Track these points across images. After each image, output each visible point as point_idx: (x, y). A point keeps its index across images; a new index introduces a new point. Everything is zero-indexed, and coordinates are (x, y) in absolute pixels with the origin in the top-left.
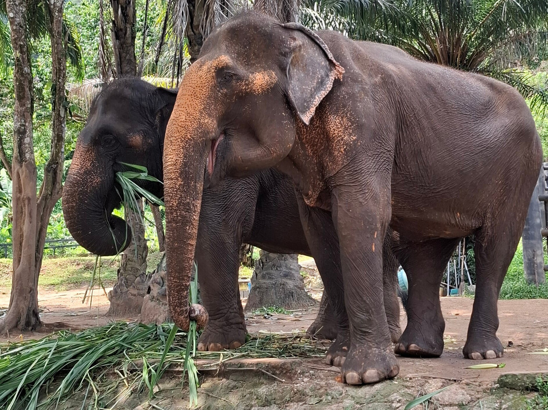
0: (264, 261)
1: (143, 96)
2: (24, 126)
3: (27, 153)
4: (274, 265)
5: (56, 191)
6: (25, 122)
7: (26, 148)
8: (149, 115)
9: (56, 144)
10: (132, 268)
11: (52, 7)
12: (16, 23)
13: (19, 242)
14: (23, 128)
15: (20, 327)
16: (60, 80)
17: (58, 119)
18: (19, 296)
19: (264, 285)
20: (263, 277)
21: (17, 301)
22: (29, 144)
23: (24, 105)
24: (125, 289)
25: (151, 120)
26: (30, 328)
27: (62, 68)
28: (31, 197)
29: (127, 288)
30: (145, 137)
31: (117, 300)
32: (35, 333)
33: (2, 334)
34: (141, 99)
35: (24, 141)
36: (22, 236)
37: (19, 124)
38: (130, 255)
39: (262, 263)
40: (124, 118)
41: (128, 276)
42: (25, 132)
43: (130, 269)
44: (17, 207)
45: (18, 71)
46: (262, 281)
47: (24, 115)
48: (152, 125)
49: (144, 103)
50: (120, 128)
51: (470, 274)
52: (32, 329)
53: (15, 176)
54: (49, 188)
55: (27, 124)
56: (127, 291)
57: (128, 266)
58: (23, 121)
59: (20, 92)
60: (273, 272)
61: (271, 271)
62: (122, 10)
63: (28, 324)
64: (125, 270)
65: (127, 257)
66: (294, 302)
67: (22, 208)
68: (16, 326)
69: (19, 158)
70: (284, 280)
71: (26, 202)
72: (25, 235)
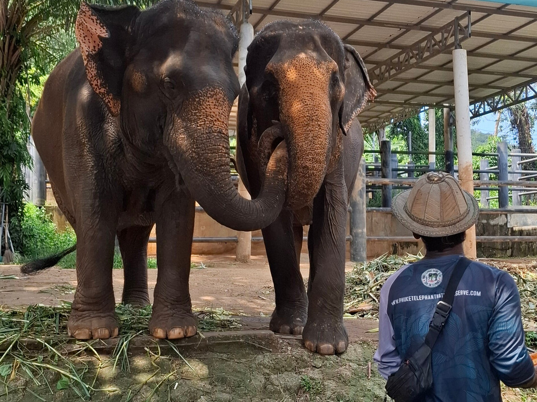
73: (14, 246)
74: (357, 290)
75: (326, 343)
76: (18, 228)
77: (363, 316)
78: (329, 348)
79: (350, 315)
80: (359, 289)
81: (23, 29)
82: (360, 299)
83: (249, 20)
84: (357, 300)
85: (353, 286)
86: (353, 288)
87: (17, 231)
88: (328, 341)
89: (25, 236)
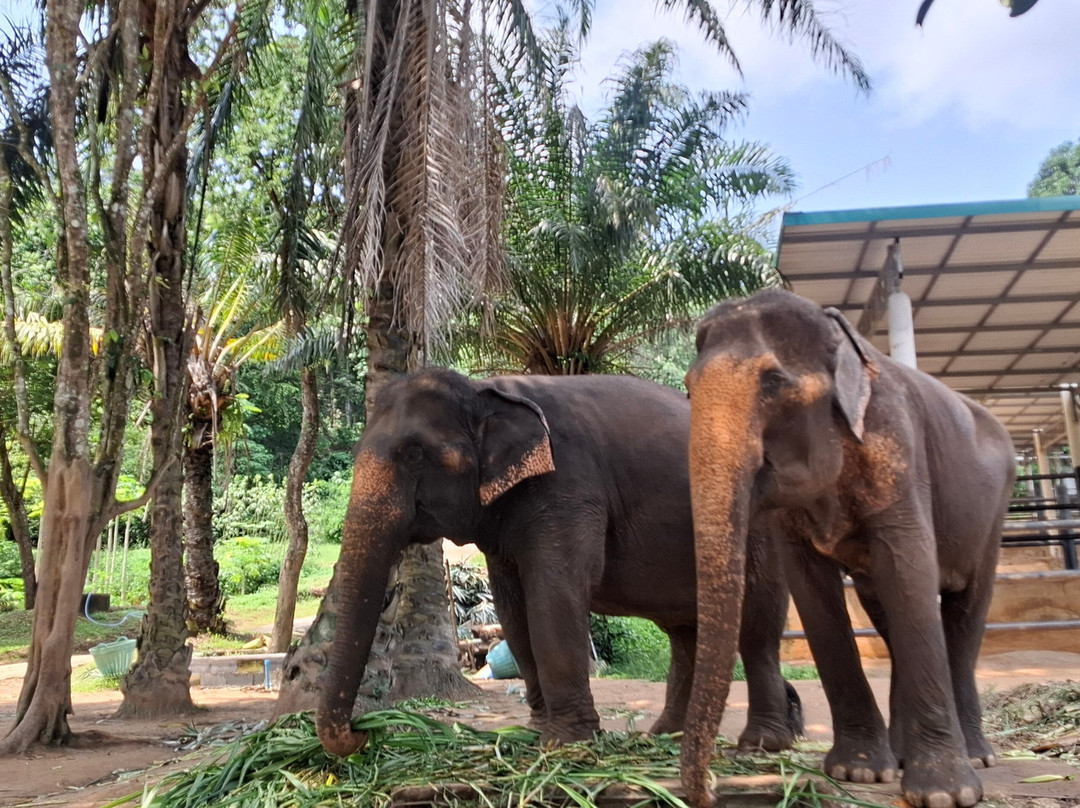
0: (406, 625)
1: (466, 397)
2: (76, 399)
3: (79, 443)
4: (423, 632)
5: (108, 508)
6: (78, 394)
7: (78, 435)
8: (470, 423)
9: (113, 432)
10: (166, 636)
11: (114, 216)
12: (81, 237)
13: (52, 593)
14: (73, 402)
15: (45, 739)
16: (133, 331)
17: (121, 391)
18: (47, 685)
19: (406, 663)
20: (407, 650)
21: (42, 694)
22: (83, 429)
23: (79, 367)
24: (156, 672)
25: (473, 431)
26: (59, 741)
27: (139, 312)
28: (80, 517)
29: (160, 670)
30: (463, 455)
31: (142, 690)
32: (69, 750)
33: (20, 753)
34: (462, 400)
35: (74, 423)
36: (57, 582)
37: (68, 396)
38: (162, 615)
39: (403, 628)
40: (436, 424)
41: (160, 651)
42: (76, 410)
43: (164, 639)
44: (54, 532)
45: (76, 312)
46: (404, 657)
47: (76, 383)
48: (473, 437)
49: (467, 407)
50: (432, 437)
51: (595, 644)
52: (62, 742)
53: (54, 482)
54: (99, 503)
55: (80, 397)
56: (160, 676)
57: (160, 634)
58: (74, 391)
59: (74, 346)
60: (423, 643)
61: (417, 641)
62: (169, 228)
63: (56, 734)
64: (154, 639)
65: (156, 619)
66: (455, 690)
67: (61, 536)
68: (38, 738)
69: (65, 452)
70: (439, 655)
71: (72, 525)
72: (64, 581)
73: (597, 651)
74: (1068, 710)
75: (938, 790)
76: (601, 625)
77: (1058, 756)
78: (943, 800)
79: (1033, 753)
80: (1072, 708)
81: (591, 348)
82: (1069, 726)
83: (901, 287)
84: (1062, 729)
85: (1063, 703)
86: (1062, 706)
87: (600, 628)
88: (941, 787)
89: (612, 635)
